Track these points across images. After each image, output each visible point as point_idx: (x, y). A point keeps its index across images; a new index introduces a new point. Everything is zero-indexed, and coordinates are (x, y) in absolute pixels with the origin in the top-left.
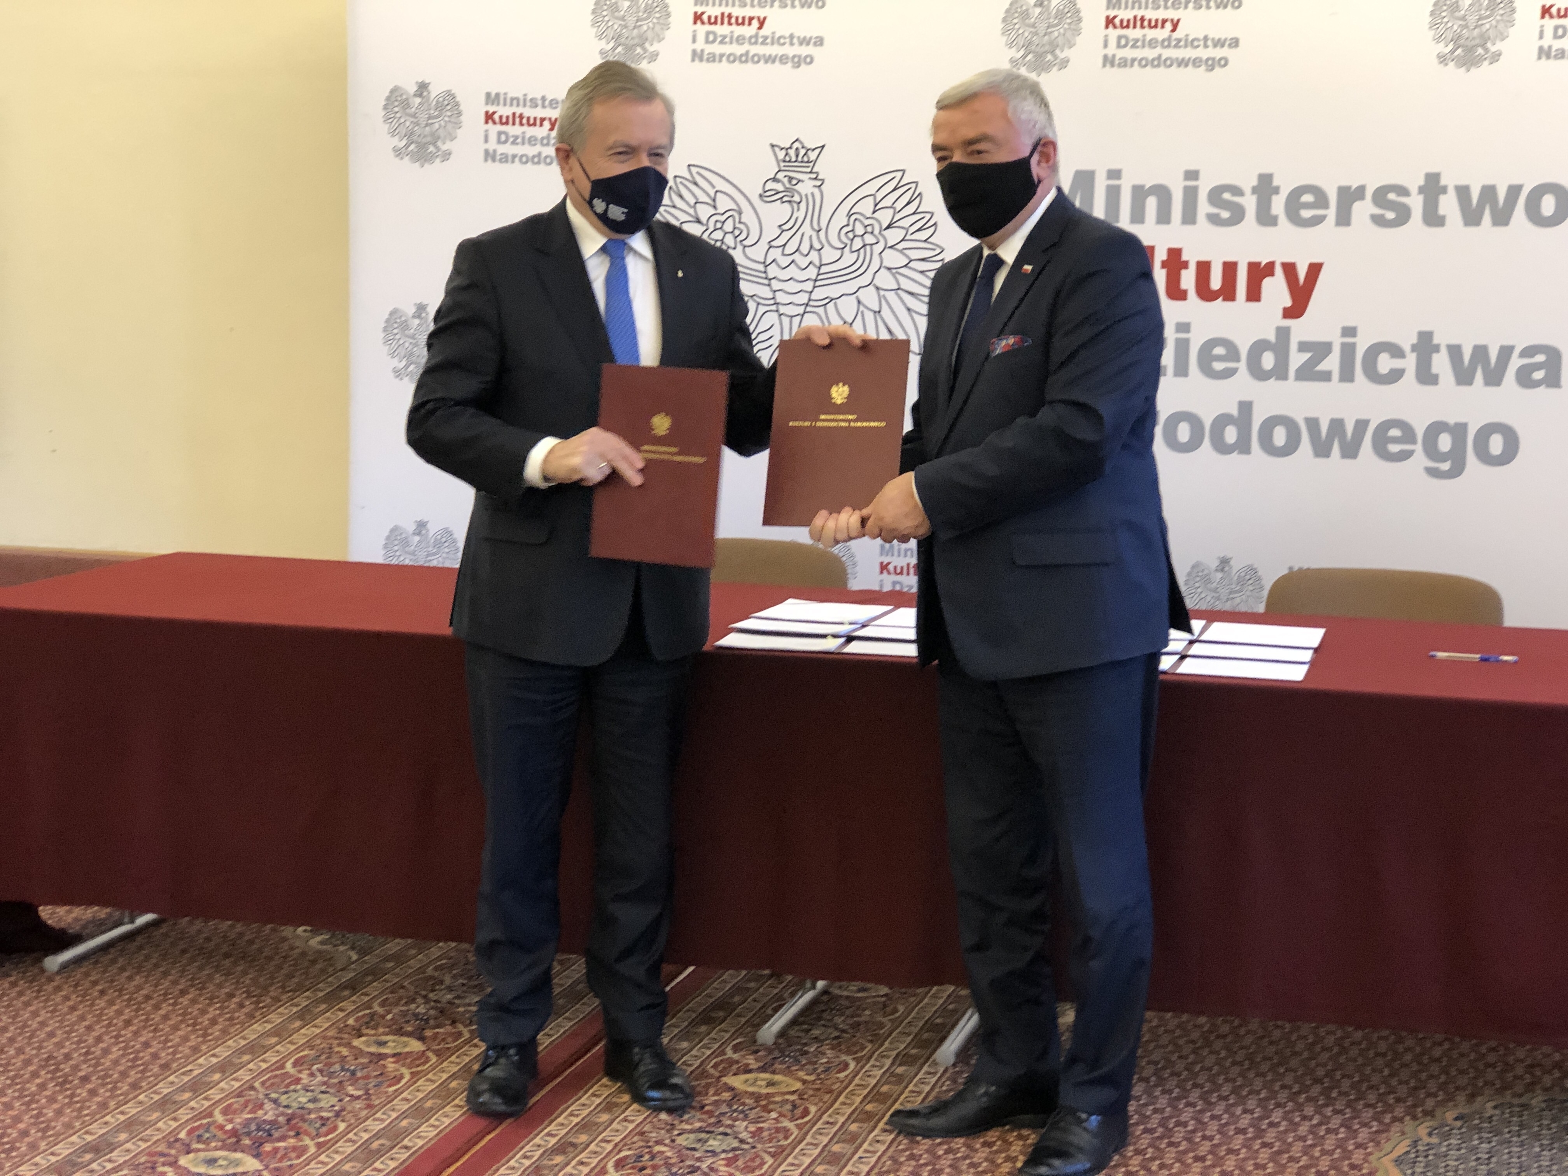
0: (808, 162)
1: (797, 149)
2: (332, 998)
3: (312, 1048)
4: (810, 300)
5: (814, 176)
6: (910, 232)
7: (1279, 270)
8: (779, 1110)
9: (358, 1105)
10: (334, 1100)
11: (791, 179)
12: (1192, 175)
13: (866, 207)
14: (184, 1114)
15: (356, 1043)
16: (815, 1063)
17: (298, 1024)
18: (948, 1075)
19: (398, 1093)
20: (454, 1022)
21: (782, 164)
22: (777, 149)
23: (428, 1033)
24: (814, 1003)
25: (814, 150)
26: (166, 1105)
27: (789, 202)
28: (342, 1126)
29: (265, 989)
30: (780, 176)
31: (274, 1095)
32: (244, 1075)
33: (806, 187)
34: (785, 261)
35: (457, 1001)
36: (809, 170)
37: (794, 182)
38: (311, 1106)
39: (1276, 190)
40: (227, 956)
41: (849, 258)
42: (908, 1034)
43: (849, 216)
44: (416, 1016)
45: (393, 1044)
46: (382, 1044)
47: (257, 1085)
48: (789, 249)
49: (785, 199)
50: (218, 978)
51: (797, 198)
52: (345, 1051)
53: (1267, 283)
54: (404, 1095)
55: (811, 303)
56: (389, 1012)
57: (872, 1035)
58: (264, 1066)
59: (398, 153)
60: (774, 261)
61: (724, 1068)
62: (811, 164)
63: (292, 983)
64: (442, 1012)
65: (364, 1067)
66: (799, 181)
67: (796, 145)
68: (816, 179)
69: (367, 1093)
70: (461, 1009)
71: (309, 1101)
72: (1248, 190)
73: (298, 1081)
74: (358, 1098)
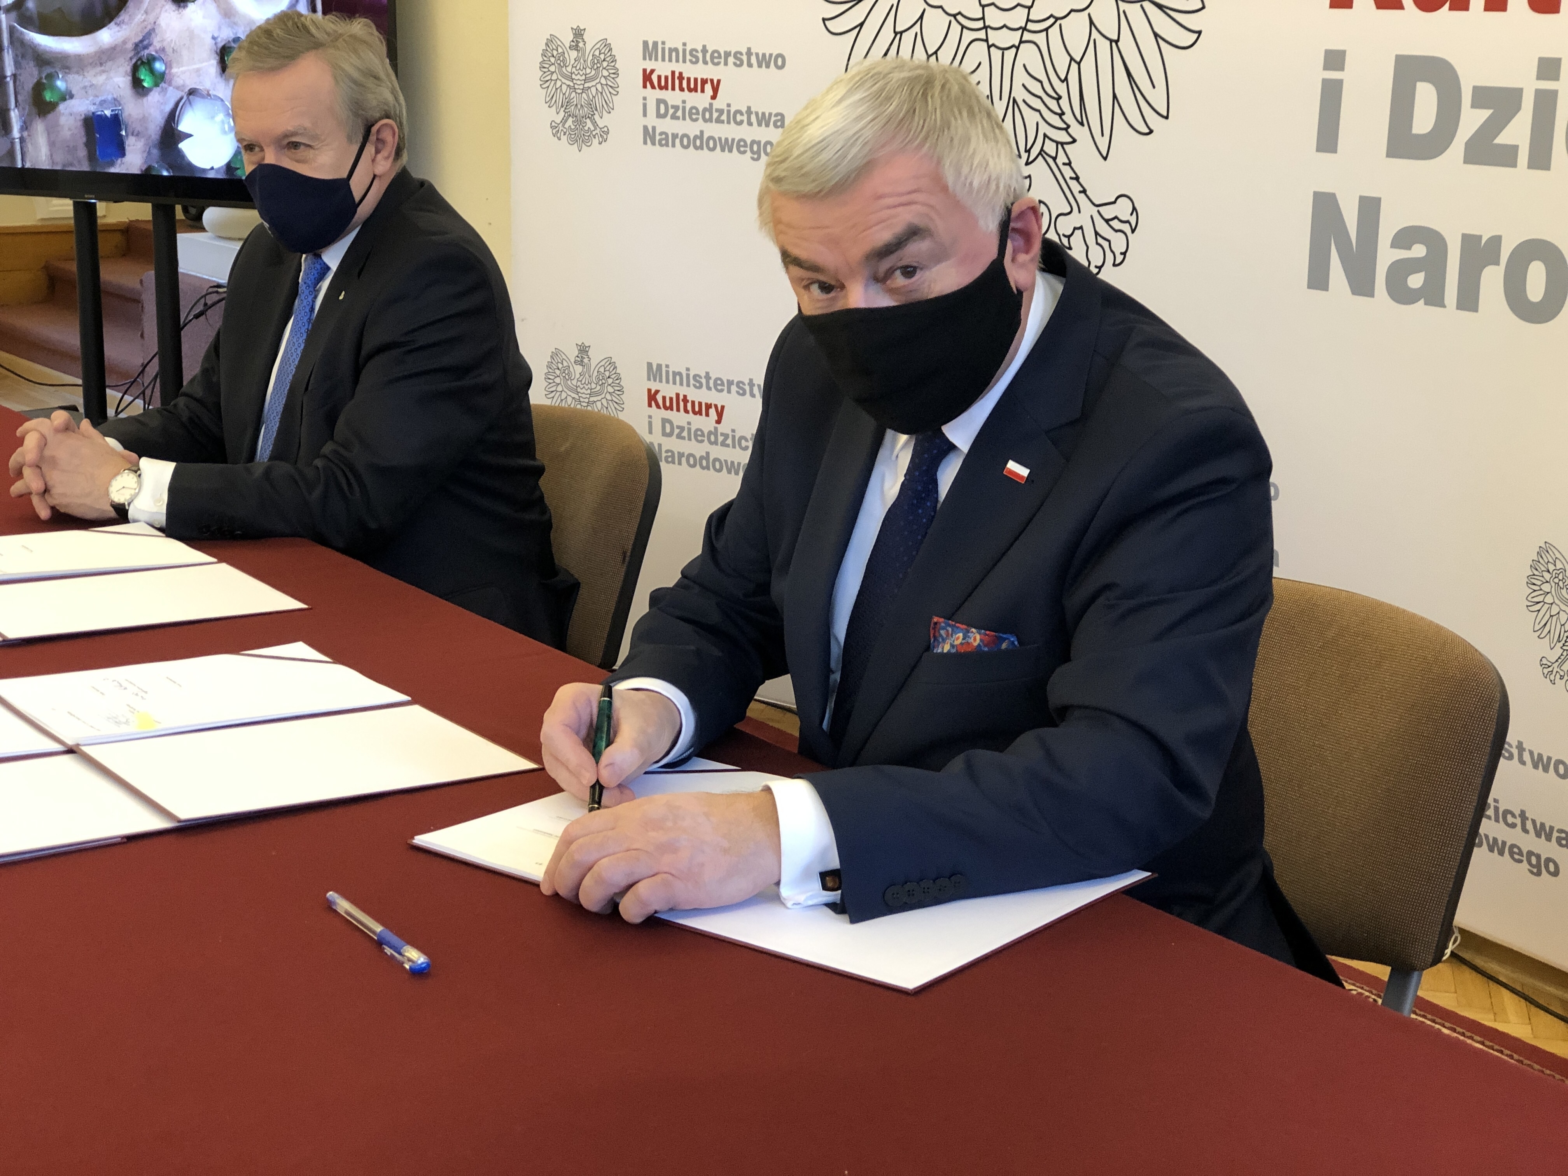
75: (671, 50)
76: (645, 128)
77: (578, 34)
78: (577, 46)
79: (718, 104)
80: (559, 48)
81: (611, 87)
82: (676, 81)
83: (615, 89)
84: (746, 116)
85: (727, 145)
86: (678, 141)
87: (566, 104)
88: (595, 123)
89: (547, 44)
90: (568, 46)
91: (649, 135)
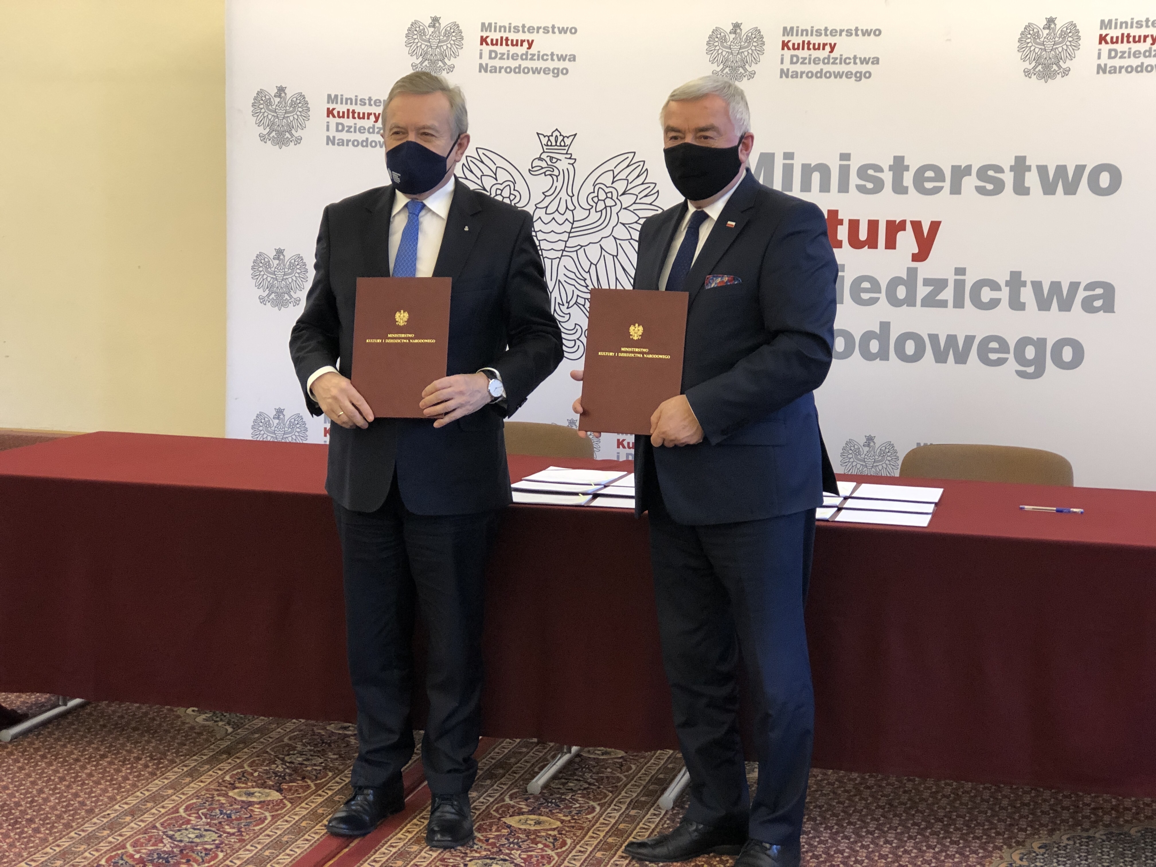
0: (564, 146)
1: (557, 136)
2: (214, 761)
3: (198, 797)
4: (566, 247)
5: (569, 156)
6: (639, 197)
7: (909, 226)
8: (544, 842)
9: (233, 839)
10: (215, 836)
11: (551, 158)
12: (845, 157)
13: (607, 179)
14: (104, 846)
15: (231, 794)
16: (571, 807)
17: (188, 779)
18: (668, 816)
19: (263, 830)
20: (303, 778)
21: (545, 147)
22: (541, 136)
23: (285, 786)
24: (570, 762)
25: (568, 137)
26: (90, 840)
27: (550, 175)
28: (221, 855)
29: (164, 755)
30: (544, 156)
31: (171, 833)
32: (148, 818)
33: (563, 164)
34: (547, 219)
35: (305, 763)
36: (565, 152)
37: (554, 160)
38: (197, 840)
39: (907, 168)
40: (135, 729)
41: (594, 216)
42: (639, 786)
43: (594, 185)
44: (275, 773)
45: (259, 795)
46: (251, 794)
47: (158, 825)
48: (551, 209)
49: (547, 173)
50: (129, 746)
51: (556, 172)
52: (223, 800)
53: (900, 235)
54: (267, 832)
55: (567, 249)
56: (256, 771)
57: (612, 787)
58: (163, 811)
59: (263, 138)
60: (540, 218)
61: (504, 812)
62: (567, 148)
63: (184, 749)
64: (295, 770)
65: (237, 811)
66: (558, 159)
67: (557, 133)
68: (570, 158)
69: (239, 831)
70: (309, 768)
71: (197, 837)
72: (886, 168)
73: (188, 822)
74: (233, 834)
77: (280, 252)
89: (257, 257)
90: (272, 258)
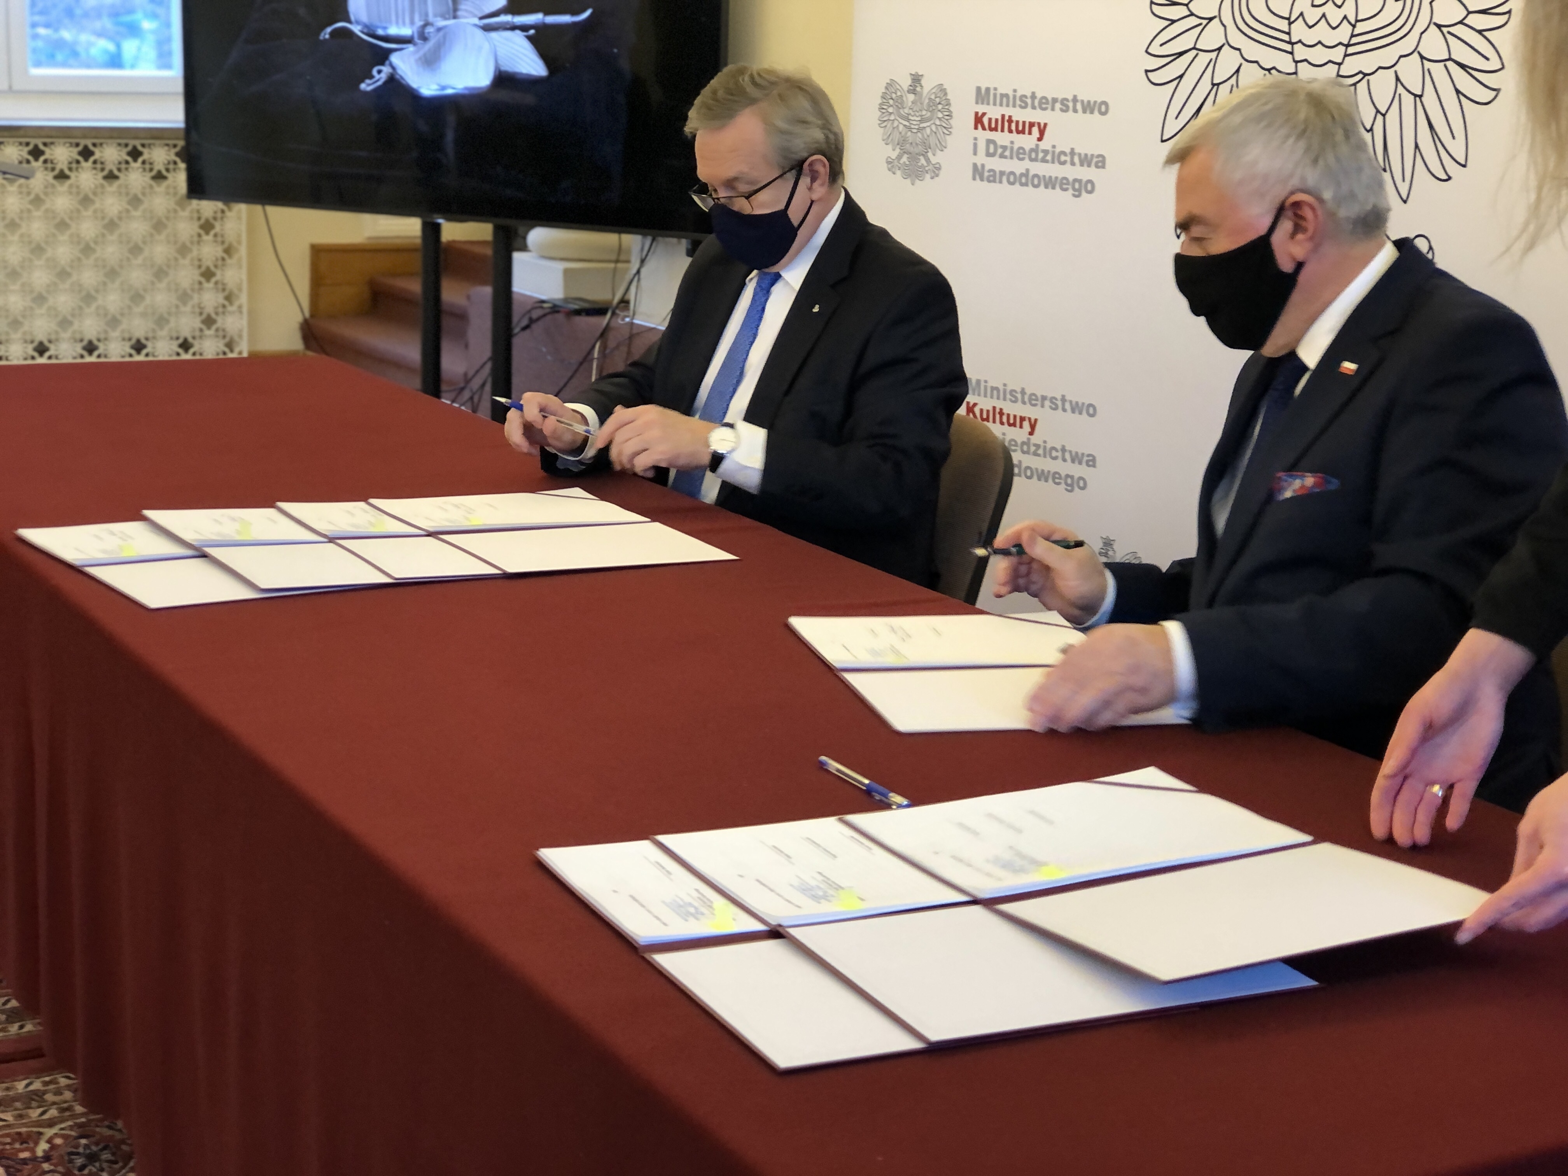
34: (1313, 16)
41: (1392, 9)
75: (1002, 95)
76: (975, 165)
77: (916, 79)
78: (915, 90)
79: (1045, 145)
80: (898, 91)
81: (945, 127)
82: (1006, 124)
83: (948, 129)
84: (1069, 156)
85: (1050, 183)
86: (1004, 179)
87: (902, 143)
88: (928, 160)
89: (886, 88)
90: (906, 89)
91: (978, 172)
